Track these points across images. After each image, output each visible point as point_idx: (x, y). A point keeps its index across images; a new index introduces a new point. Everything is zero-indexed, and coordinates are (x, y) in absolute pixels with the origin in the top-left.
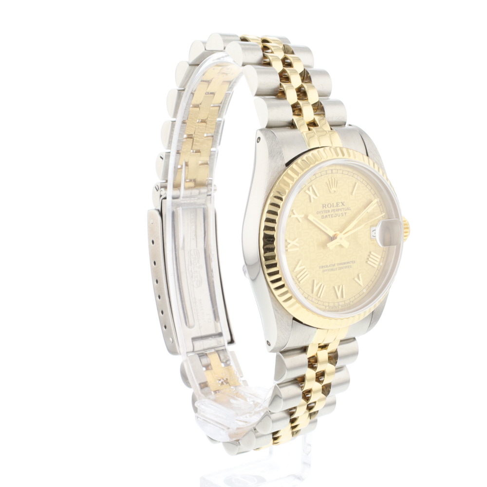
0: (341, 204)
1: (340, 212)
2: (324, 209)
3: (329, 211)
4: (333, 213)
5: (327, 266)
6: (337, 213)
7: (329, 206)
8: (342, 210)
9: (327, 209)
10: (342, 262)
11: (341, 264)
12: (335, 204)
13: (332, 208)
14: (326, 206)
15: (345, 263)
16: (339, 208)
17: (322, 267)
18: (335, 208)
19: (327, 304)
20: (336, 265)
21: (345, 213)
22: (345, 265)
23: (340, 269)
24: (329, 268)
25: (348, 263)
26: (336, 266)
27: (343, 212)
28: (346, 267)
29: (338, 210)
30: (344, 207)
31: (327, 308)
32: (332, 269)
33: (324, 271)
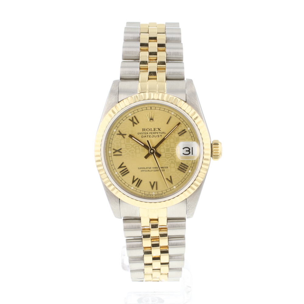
0: (157, 130)
1: (156, 134)
2: (144, 131)
3: (147, 133)
4: (150, 135)
5: (144, 168)
6: (154, 135)
7: (148, 130)
8: (159, 133)
9: (146, 132)
12: (153, 129)
13: (150, 131)
14: (146, 130)
16: (156, 132)
17: (141, 168)
18: (153, 132)
19: (143, 192)
20: (152, 168)
21: (161, 136)
23: (155, 171)
24: (146, 169)
25: (162, 167)
26: (152, 169)
30: (159, 131)
31: (143, 195)
32: (148, 171)
33: (142, 171)
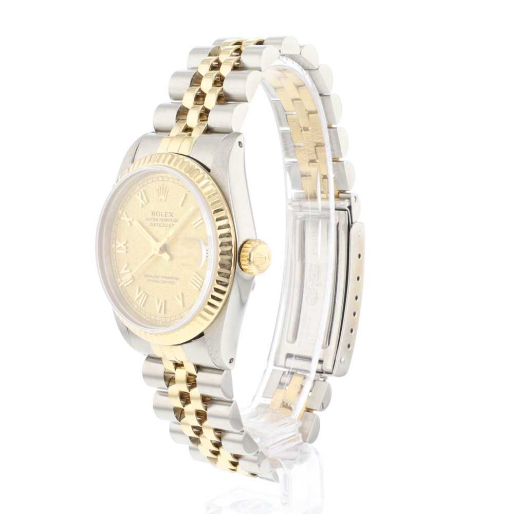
0: (169, 215)
1: (168, 223)
2: (153, 217)
3: (157, 220)
4: (161, 222)
5: (151, 276)
6: (165, 223)
7: (158, 214)
8: (170, 221)
9: (156, 217)
10: (167, 276)
11: (165, 277)
12: (164, 214)
13: (160, 217)
14: (155, 214)
15: (168, 278)
16: (168, 218)
17: (147, 276)
18: (164, 218)
19: (149, 316)
20: (160, 277)
21: (173, 225)
22: (169, 280)
23: (164, 282)
24: (153, 279)
25: (172, 278)
26: (160, 279)
27: (170, 223)
28: (169, 282)
29: (166, 220)
30: (172, 218)
31: (149, 319)
32: (156, 281)
33: (148, 280)
